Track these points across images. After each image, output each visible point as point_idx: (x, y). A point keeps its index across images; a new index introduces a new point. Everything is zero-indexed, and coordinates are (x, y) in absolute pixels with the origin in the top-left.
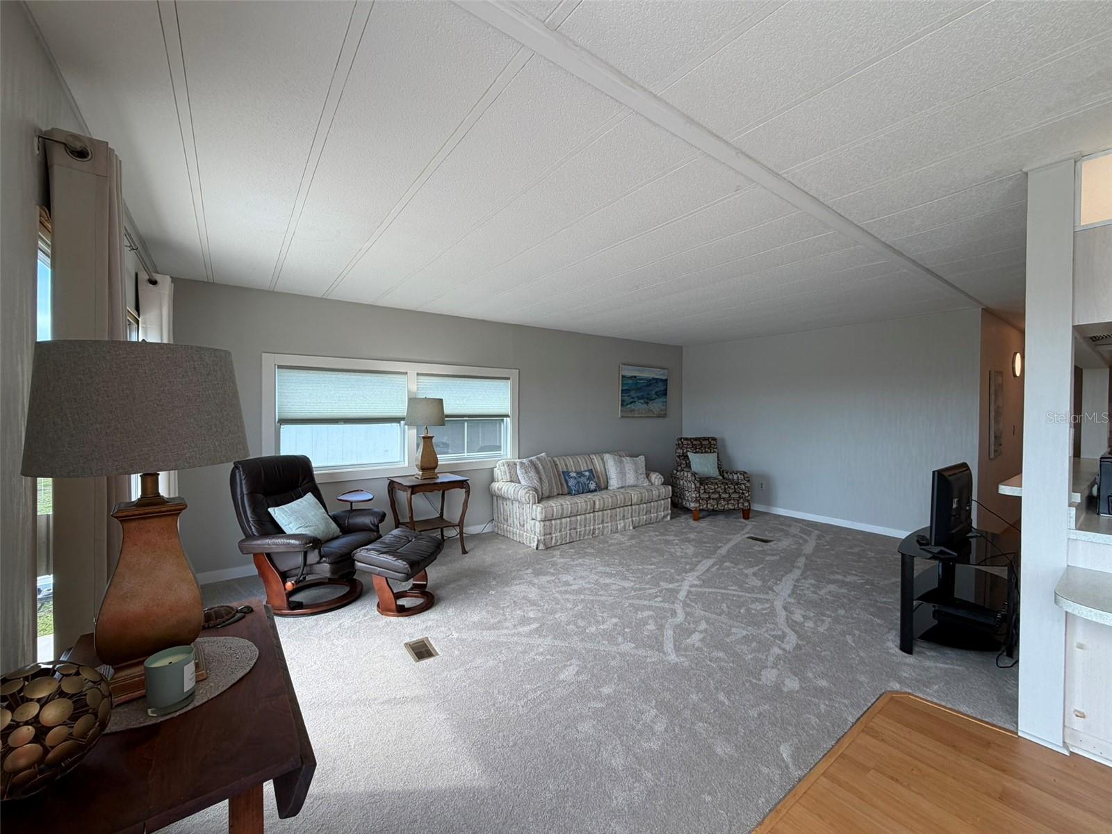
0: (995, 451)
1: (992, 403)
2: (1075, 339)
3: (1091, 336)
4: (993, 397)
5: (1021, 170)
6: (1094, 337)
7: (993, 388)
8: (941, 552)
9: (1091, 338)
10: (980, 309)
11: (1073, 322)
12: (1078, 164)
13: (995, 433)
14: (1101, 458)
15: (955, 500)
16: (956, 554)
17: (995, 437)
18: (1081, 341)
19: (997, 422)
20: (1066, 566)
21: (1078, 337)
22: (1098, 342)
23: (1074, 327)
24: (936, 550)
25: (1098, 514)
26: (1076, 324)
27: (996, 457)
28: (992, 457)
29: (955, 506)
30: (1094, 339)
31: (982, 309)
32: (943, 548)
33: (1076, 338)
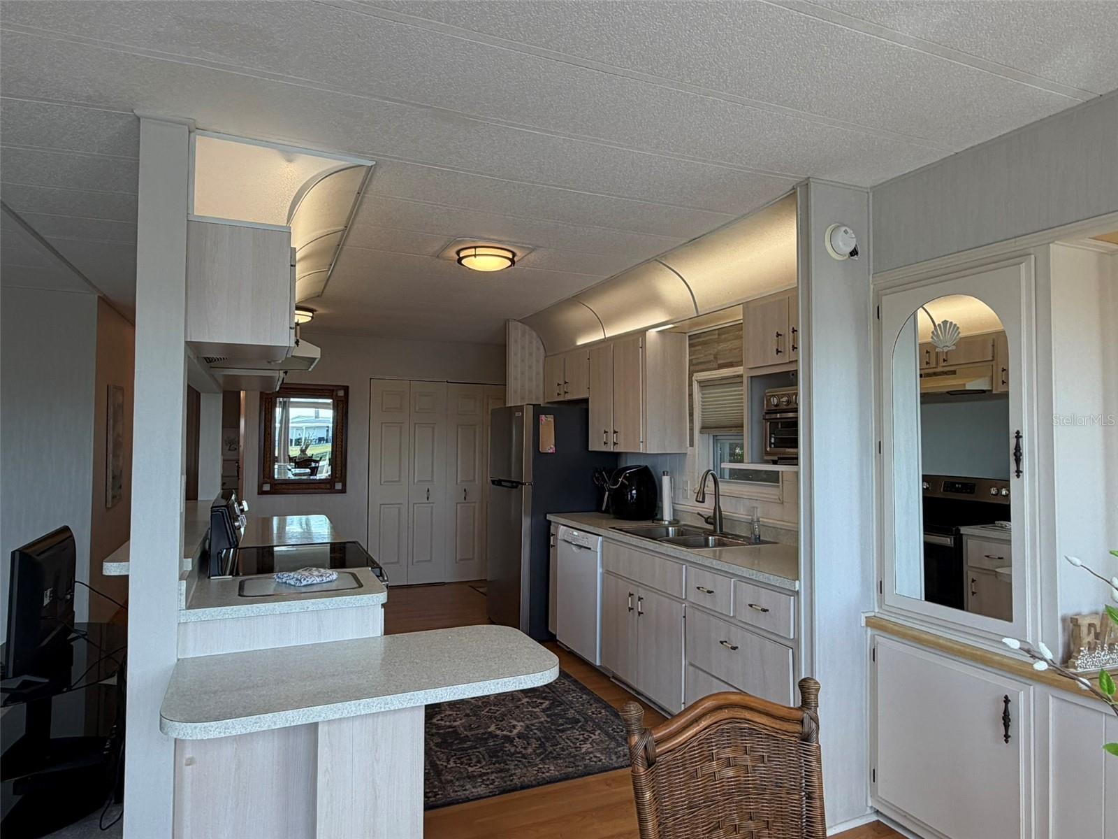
0: (114, 497)
1: (111, 432)
2: (188, 360)
3: (205, 356)
4: (111, 422)
5: (132, 111)
6: (209, 358)
7: (111, 411)
8: (25, 684)
9: (205, 358)
10: (96, 297)
11: (186, 337)
12: (192, 134)
13: (113, 471)
14: (212, 507)
15: (48, 592)
16: (47, 681)
17: (113, 478)
18: (195, 361)
19: (115, 456)
20: (176, 661)
21: (192, 357)
22: (212, 364)
23: (186, 342)
24: (14, 683)
25: (209, 578)
26: (189, 340)
27: (114, 506)
28: (109, 505)
29: (46, 601)
30: (209, 360)
31: (99, 297)
32: (27, 677)
33: (189, 357)
